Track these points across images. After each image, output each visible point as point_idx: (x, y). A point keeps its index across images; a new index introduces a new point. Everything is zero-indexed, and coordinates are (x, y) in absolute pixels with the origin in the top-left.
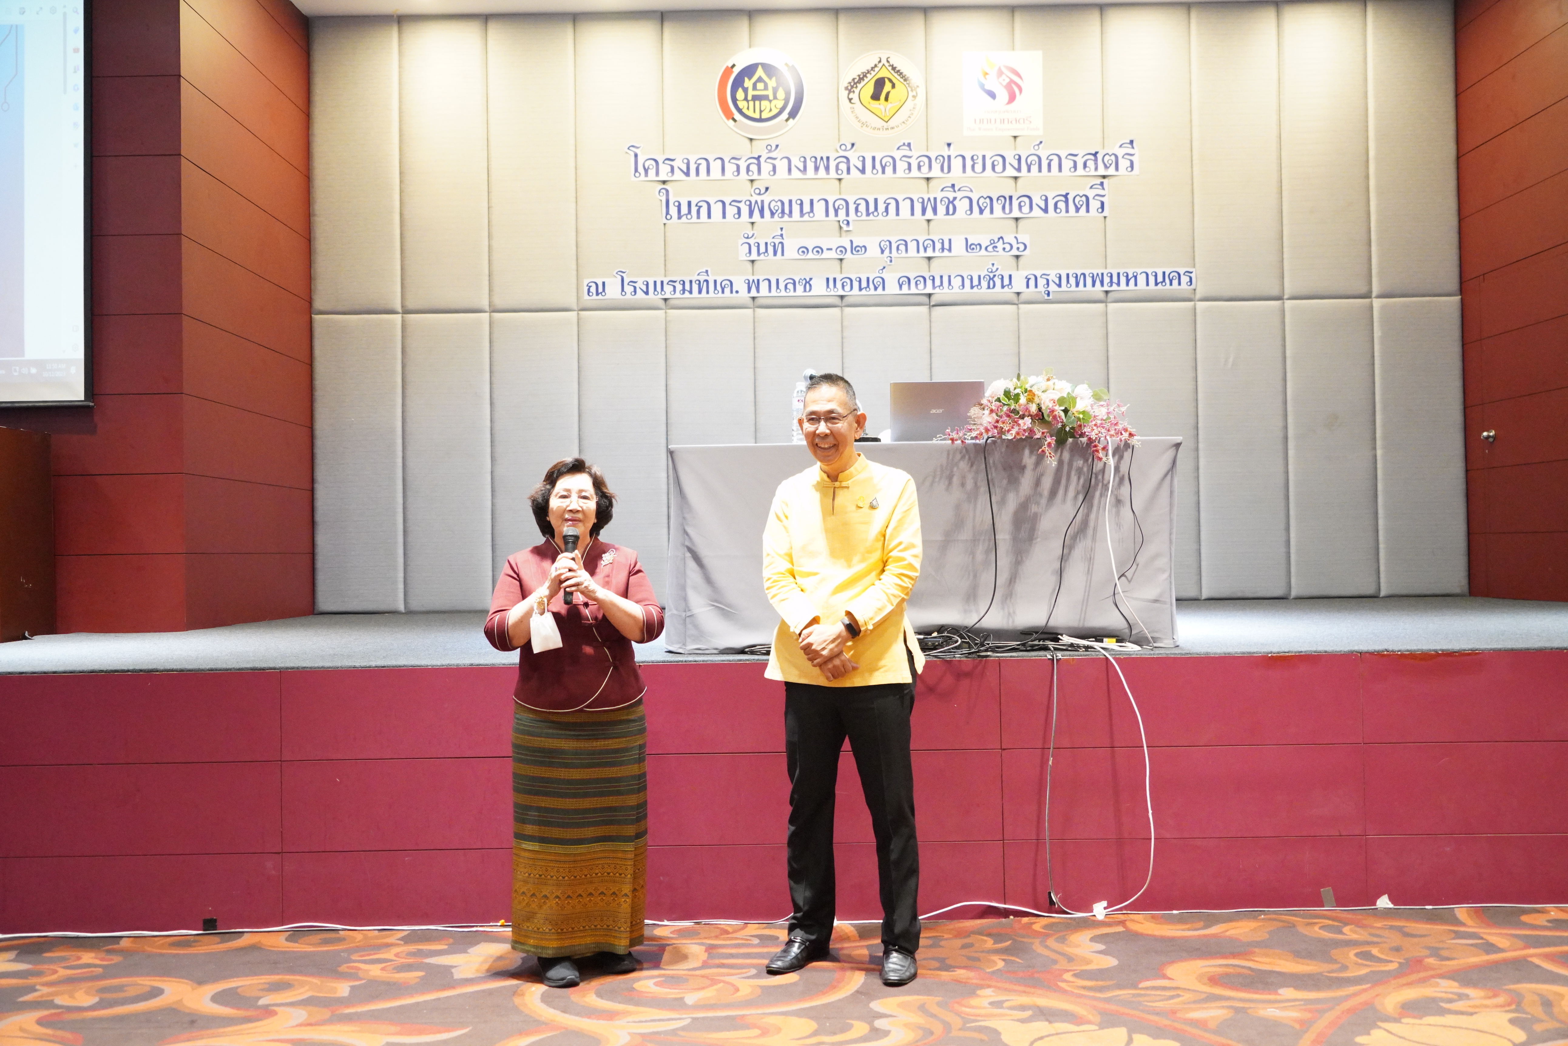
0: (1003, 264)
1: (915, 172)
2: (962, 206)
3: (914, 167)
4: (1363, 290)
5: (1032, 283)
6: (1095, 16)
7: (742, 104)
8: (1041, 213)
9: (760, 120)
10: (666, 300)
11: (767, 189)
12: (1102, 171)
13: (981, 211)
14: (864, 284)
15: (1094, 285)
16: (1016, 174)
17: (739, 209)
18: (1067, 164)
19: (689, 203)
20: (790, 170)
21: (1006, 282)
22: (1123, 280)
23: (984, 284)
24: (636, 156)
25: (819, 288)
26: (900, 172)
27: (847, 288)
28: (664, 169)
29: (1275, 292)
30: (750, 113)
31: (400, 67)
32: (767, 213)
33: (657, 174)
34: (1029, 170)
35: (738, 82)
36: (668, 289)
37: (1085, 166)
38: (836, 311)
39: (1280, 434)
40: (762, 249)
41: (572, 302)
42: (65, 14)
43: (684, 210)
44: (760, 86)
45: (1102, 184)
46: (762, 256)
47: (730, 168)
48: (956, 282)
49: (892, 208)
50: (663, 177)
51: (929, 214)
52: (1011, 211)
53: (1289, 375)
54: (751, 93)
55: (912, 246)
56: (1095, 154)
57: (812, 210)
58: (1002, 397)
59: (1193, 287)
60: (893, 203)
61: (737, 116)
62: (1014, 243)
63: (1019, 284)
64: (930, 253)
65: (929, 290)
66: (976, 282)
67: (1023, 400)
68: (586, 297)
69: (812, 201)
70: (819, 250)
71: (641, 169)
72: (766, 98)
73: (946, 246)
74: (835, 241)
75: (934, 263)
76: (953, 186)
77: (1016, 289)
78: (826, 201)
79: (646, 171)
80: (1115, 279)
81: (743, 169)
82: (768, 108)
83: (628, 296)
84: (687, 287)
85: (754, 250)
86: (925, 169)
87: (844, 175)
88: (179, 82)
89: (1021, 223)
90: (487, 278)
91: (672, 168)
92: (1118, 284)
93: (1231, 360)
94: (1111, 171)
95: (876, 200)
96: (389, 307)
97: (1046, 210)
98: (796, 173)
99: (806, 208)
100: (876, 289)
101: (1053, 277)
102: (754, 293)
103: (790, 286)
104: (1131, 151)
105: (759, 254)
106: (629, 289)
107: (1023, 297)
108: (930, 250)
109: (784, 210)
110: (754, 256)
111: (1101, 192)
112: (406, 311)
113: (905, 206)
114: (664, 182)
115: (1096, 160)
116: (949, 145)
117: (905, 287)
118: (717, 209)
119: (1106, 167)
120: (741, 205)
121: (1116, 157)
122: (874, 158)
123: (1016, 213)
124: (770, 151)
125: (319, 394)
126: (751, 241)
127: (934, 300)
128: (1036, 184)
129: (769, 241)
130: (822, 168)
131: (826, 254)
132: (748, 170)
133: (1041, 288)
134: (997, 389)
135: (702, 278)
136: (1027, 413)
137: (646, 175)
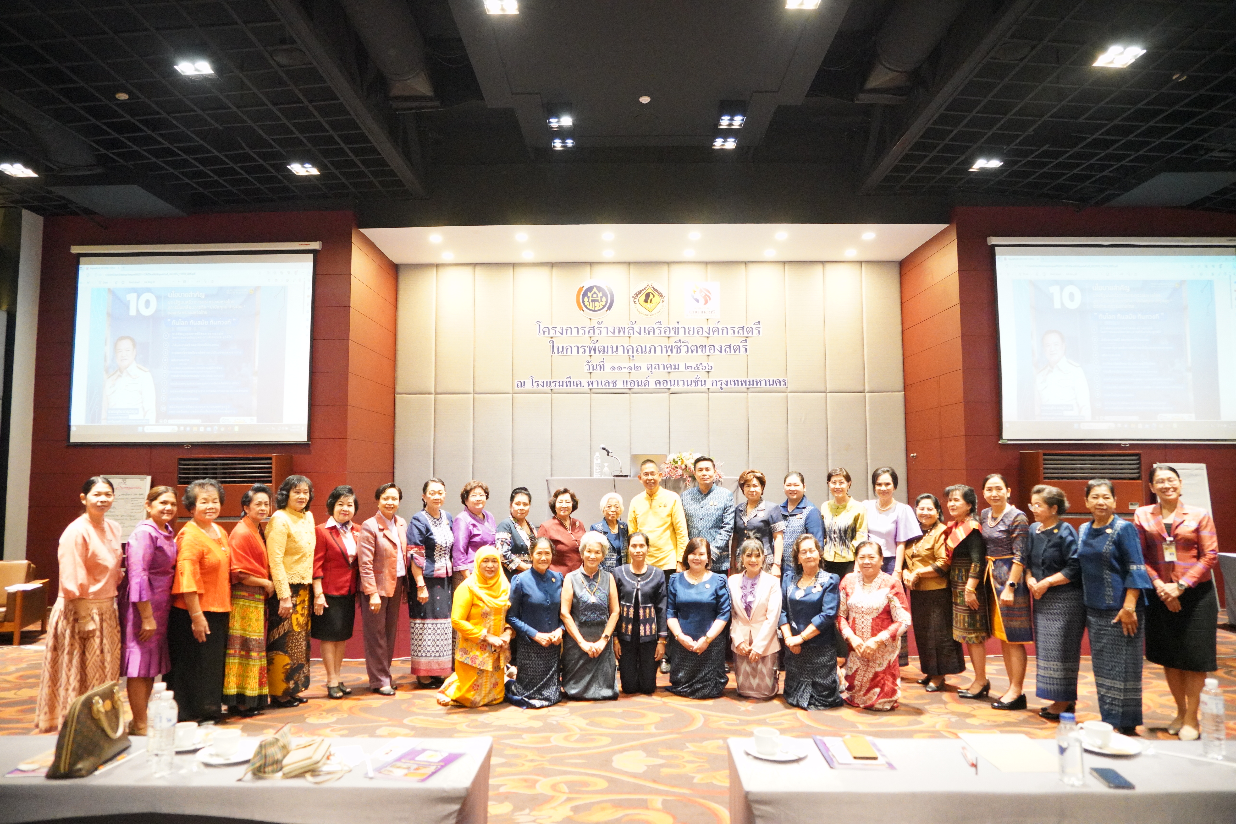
0: (702, 375)
1: (663, 334)
2: (684, 349)
3: (663, 332)
4: (861, 389)
5: (715, 384)
6: (743, 267)
7: (587, 304)
8: (719, 353)
9: (595, 311)
10: (552, 389)
11: (597, 341)
12: (746, 335)
13: (692, 352)
14: (640, 384)
15: (742, 385)
16: (708, 336)
17: (585, 350)
18: (730, 332)
19: (563, 347)
20: (607, 333)
21: (703, 383)
22: (755, 383)
23: (693, 384)
24: (539, 325)
26: (656, 334)
27: (632, 385)
28: (552, 332)
29: (823, 389)
30: (590, 308)
31: (437, 286)
32: (597, 351)
33: (549, 334)
34: (714, 334)
35: (585, 294)
36: (553, 385)
37: (738, 332)
38: (627, 395)
40: (595, 367)
41: (510, 390)
42: (304, 282)
43: (560, 350)
44: (595, 296)
45: (746, 340)
46: (595, 371)
47: (581, 331)
48: (681, 383)
49: (653, 350)
50: (551, 335)
51: (669, 353)
52: (705, 352)
53: (828, 426)
54: (591, 299)
55: (661, 367)
56: (743, 327)
57: (617, 351)
58: (672, 461)
59: (786, 386)
60: (653, 348)
61: (584, 309)
62: (707, 366)
64: (669, 370)
65: (669, 386)
66: (689, 383)
67: (679, 463)
68: (516, 388)
69: (617, 347)
70: (620, 368)
71: (541, 332)
72: (597, 301)
73: (677, 367)
74: (627, 365)
75: (671, 374)
76: (680, 340)
77: (707, 386)
78: (624, 347)
79: (544, 332)
80: (751, 383)
81: (587, 332)
82: (598, 306)
83: (535, 388)
84: (561, 384)
85: (591, 368)
86: (667, 333)
87: (632, 335)
88: (349, 310)
89: (710, 357)
90: (473, 379)
91: (556, 331)
92: (753, 385)
93: (803, 420)
94: (750, 335)
95: (645, 346)
96: (429, 391)
97: (721, 352)
98: (610, 334)
99: (615, 350)
100: (645, 385)
101: (724, 382)
102: (591, 387)
103: (607, 384)
104: (758, 326)
105: (593, 370)
106: (535, 385)
107: (710, 390)
108: (669, 369)
109: (605, 350)
110: (591, 370)
111: (746, 344)
112: (436, 393)
113: (658, 349)
114: (552, 337)
115: (743, 330)
116: (678, 322)
117: (658, 385)
118: (575, 350)
119: (748, 333)
120: (586, 348)
121: (752, 329)
122: (645, 328)
123: (708, 353)
124: (599, 324)
125: (397, 430)
126: (590, 364)
127: (671, 391)
128: (717, 340)
129: (598, 364)
130: (622, 332)
131: (623, 370)
132: (589, 332)
133: (719, 386)
134: (670, 458)
135: (568, 380)
136: (681, 467)
137: (544, 334)
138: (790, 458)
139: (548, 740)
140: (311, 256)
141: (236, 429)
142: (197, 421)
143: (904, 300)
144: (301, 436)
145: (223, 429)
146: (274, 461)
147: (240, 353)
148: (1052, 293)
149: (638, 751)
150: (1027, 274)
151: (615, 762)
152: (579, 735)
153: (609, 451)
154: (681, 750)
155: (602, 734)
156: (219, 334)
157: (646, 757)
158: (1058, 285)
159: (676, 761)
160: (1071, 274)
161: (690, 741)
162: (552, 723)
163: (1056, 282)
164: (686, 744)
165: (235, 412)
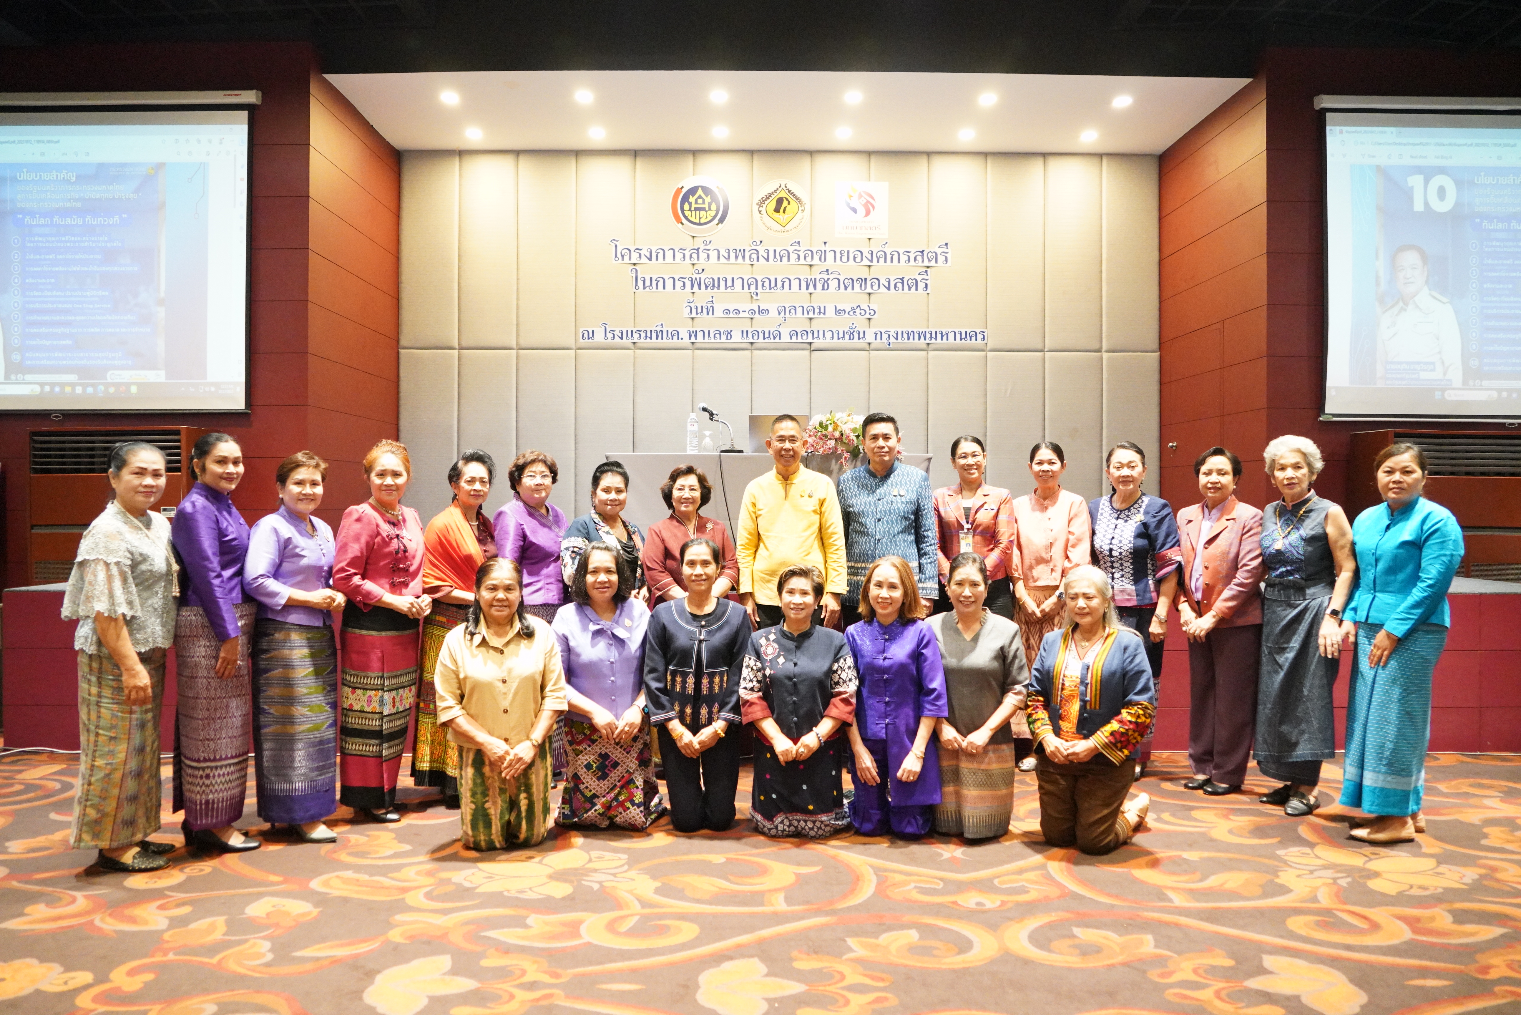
0: (860, 322)
1: (802, 261)
2: (833, 284)
3: (802, 257)
4: (1097, 347)
5: (879, 336)
6: (924, 160)
7: (687, 213)
8: (886, 290)
9: (700, 224)
10: (634, 343)
11: (703, 270)
12: (926, 263)
13: (846, 288)
14: (767, 335)
15: (919, 339)
16: (869, 264)
17: (684, 283)
18: (904, 258)
19: (651, 279)
20: (719, 258)
21: (862, 335)
22: (939, 336)
23: (847, 337)
24: (616, 246)
25: (737, 337)
26: (792, 261)
27: (756, 337)
28: (635, 256)
29: (1040, 347)
30: (693, 219)
31: (460, 185)
32: (703, 286)
33: (630, 259)
34: (878, 262)
35: (685, 199)
36: (636, 336)
37: (915, 259)
38: (748, 353)
40: (699, 310)
41: (571, 343)
42: (236, 156)
43: (648, 283)
44: (700, 201)
45: (926, 272)
46: (699, 315)
47: (679, 256)
48: (828, 335)
49: (786, 285)
50: (634, 261)
51: (811, 289)
52: (866, 288)
53: (1047, 402)
54: (694, 206)
55: (799, 310)
56: (922, 252)
57: (733, 285)
58: (817, 426)
59: (985, 341)
60: (787, 281)
61: (684, 221)
62: (867, 309)
64: (811, 315)
65: (810, 340)
66: (841, 335)
67: (830, 428)
68: (581, 340)
69: (733, 279)
70: (737, 311)
71: (619, 255)
72: (703, 209)
73: (822, 311)
74: (748, 306)
75: (814, 322)
76: (827, 271)
77: (868, 340)
78: (743, 279)
79: (623, 256)
80: (934, 336)
81: (687, 257)
82: (705, 216)
83: (609, 340)
84: (649, 335)
85: (694, 310)
86: (809, 259)
87: (755, 262)
88: (308, 201)
89: (872, 296)
90: (515, 326)
91: (640, 255)
92: (936, 339)
93: (1009, 392)
94: (933, 263)
95: (776, 279)
96: (449, 345)
97: (889, 289)
98: (722, 259)
99: (729, 283)
100: (775, 338)
101: (892, 333)
102: (693, 339)
103: (718, 336)
104: (946, 250)
105: (697, 314)
106: (609, 335)
107: (872, 346)
108: (811, 313)
109: (714, 284)
110: (694, 315)
111: (926, 277)
112: (461, 348)
113: (795, 284)
114: (635, 264)
115: (923, 255)
116: (825, 243)
117: (794, 338)
118: (669, 283)
119: (929, 261)
120: (686, 281)
121: (936, 254)
122: (775, 251)
123: (869, 290)
124: (706, 245)
125: (403, 402)
126: (692, 305)
127: (813, 347)
128: (883, 271)
129: (704, 305)
130: (740, 257)
131: (742, 315)
132: (691, 257)
133: (885, 340)
134: (815, 421)
135: (659, 329)
136: (833, 437)
137: (623, 259)
139: (574, 929)
140: (245, 114)
141: (134, 389)
142: (72, 378)
143: (1164, 214)
144: (237, 401)
145: (112, 390)
146: (183, 437)
147: (136, 269)
148: (1412, 188)
149: (751, 960)
150: (1374, 157)
151: (700, 991)
152: (636, 918)
153: (714, 412)
154: (839, 955)
155: (683, 917)
156: (101, 239)
157: (767, 975)
158: (1421, 174)
159: (828, 988)
160: (1443, 157)
161: (855, 934)
162: (591, 888)
163: (1418, 170)
164: (845, 941)
165: (130, 362)
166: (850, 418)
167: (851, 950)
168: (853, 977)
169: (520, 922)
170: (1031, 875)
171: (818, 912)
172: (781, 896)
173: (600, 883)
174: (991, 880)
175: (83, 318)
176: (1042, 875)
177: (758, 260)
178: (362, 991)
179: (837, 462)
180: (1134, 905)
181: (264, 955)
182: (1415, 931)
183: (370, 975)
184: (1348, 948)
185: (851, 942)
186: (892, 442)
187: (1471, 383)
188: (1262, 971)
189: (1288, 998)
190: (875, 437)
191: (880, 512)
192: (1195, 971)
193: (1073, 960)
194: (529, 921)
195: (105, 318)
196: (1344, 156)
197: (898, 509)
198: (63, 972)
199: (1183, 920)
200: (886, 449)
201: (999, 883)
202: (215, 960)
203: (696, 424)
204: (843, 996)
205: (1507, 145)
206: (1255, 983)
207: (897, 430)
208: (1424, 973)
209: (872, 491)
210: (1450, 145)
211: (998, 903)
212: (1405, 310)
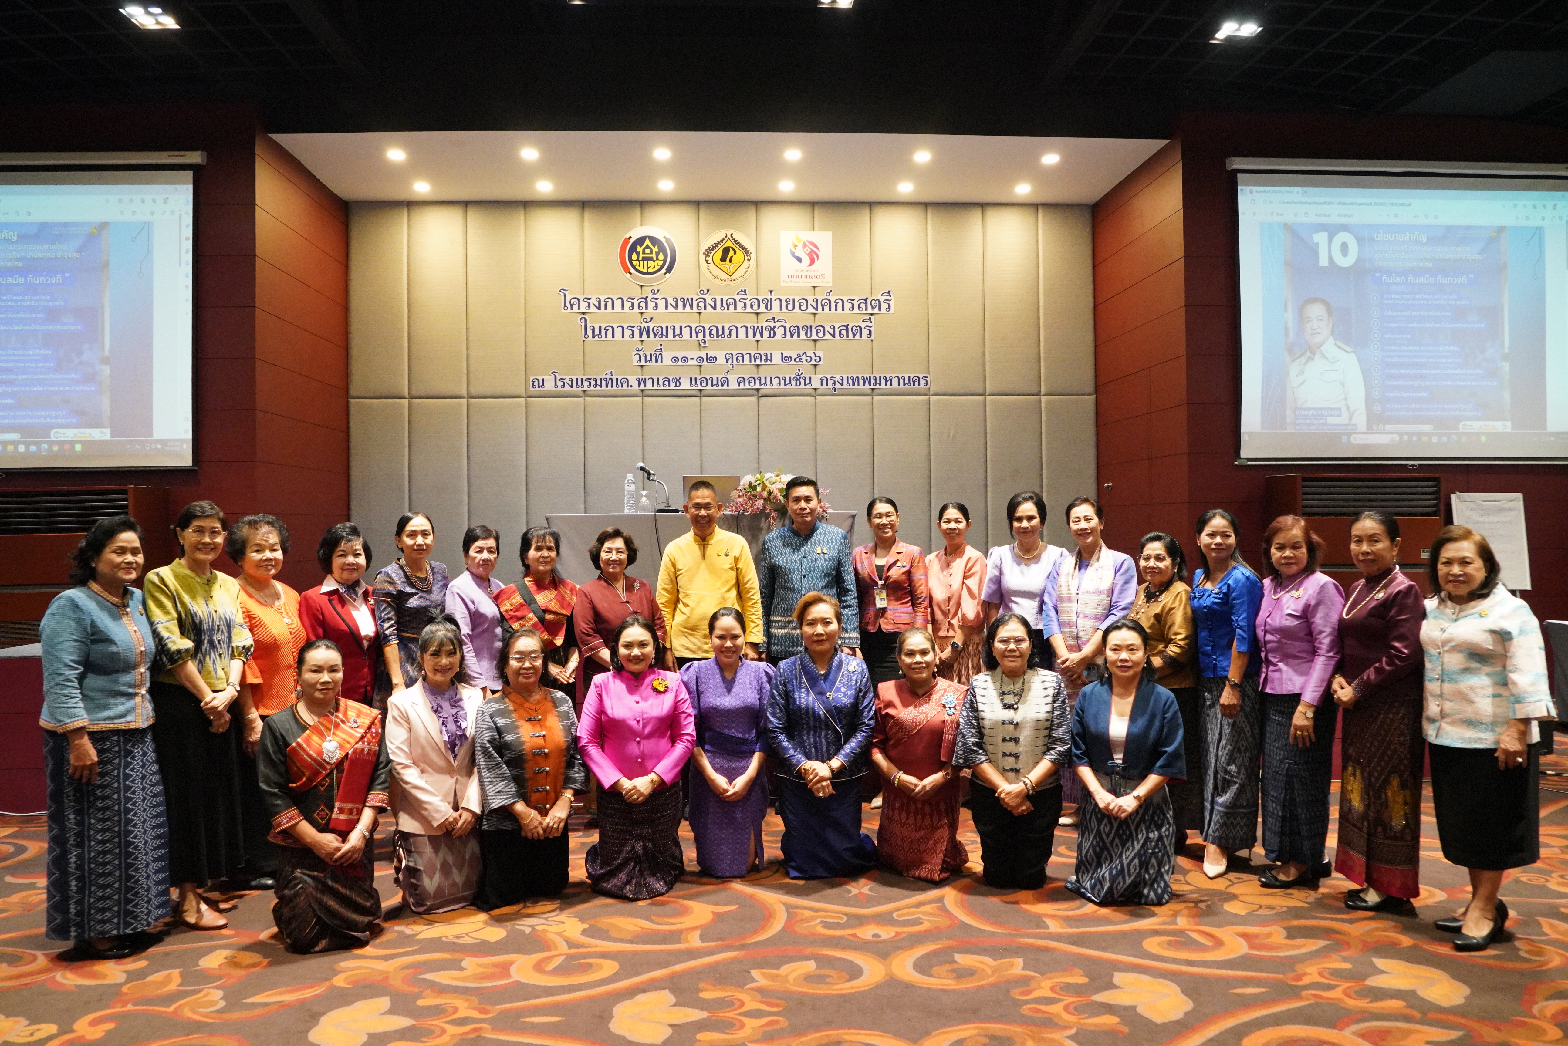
0: (806, 369)
1: (749, 309)
2: (779, 332)
3: (748, 305)
4: (1036, 390)
5: (824, 382)
6: (866, 210)
7: (635, 263)
8: (830, 337)
9: (647, 273)
10: (584, 391)
11: (651, 319)
12: (870, 311)
13: (792, 336)
14: (715, 382)
15: (864, 385)
16: (814, 311)
17: (633, 332)
18: (848, 306)
19: (600, 327)
20: (667, 307)
21: (808, 382)
22: (883, 381)
23: (793, 383)
24: (565, 296)
25: (685, 385)
26: (739, 309)
27: (704, 384)
28: (584, 305)
29: (980, 391)
30: (641, 269)
31: (409, 235)
32: (651, 335)
33: (579, 308)
34: (823, 310)
35: (633, 249)
36: (586, 384)
37: (859, 307)
38: (697, 399)
39: (984, 482)
40: (648, 358)
41: (521, 391)
42: (180, 215)
43: (597, 332)
44: (648, 251)
45: (870, 319)
46: (648, 363)
47: (627, 305)
48: (775, 381)
49: (734, 333)
50: (583, 310)
51: (758, 337)
52: (811, 335)
53: (988, 444)
54: (641, 255)
55: (747, 357)
56: (866, 300)
57: (681, 333)
59: (928, 386)
60: (734, 329)
61: (632, 271)
62: (813, 356)
63: (816, 384)
64: (758, 362)
65: (757, 386)
66: (788, 382)
68: (532, 389)
69: (681, 327)
70: (686, 359)
71: (568, 305)
72: (651, 259)
73: (769, 358)
74: (696, 354)
75: (761, 368)
76: (774, 318)
77: (814, 387)
78: (691, 327)
79: (572, 306)
80: (878, 381)
81: (636, 306)
82: (653, 266)
83: (559, 388)
84: (598, 383)
85: (643, 358)
86: (755, 307)
88: (255, 259)
89: (818, 344)
90: (465, 376)
91: (589, 304)
92: (880, 384)
93: (951, 435)
94: (876, 311)
95: (723, 327)
96: (400, 394)
97: (834, 336)
98: (670, 309)
99: (677, 332)
100: (723, 385)
101: (838, 379)
102: (642, 387)
103: (666, 383)
104: (889, 298)
105: (646, 362)
106: (560, 384)
107: (818, 392)
108: (758, 360)
109: (663, 333)
110: (643, 363)
111: (870, 324)
112: (411, 397)
113: (742, 332)
114: (584, 313)
115: (866, 303)
116: (771, 292)
117: (742, 385)
118: (618, 332)
119: (873, 308)
120: (634, 329)
121: (879, 301)
122: (722, 299)
123: (814, 337)
124: (654, 294)
125: (352, 452)
126: (641, 353)
127: (760, 394)
128: (828, 318)
129: (653, 353)
130: (688, 306)
131: (690, 362)
132: (639, 306)
133: (830, 386)
134: (745, 481)
135: (608, 377)
136: (761, 497)
137: (572, 309)
138: (932, 489)
139: (504, 969)
140: (189, 174)
141: (78, 447)
142: (14, 436)
143: (1098, 261)
144: (184, 458)
145: (56, 448)
146: (130, 496)
147: (80, 327)
148: (1317, 244)
149: (663, 991)
150: (1282, 215)
151: (613, 1021)
152: (563, 957)
153: (652, 472)
154: (741, 986)
155: (605, 955)
156: (43, 298)
157: (675, 1005)
158: (1326, 231)
159: (727, 1014)
160: (1345, 215)
161: (758, 966)
162: (524, 931)
163: (1322, 227)
164: (749, 972)
165: (74, 421)
166: (778, 478)
167: (753, 980)
168: (751, 1004)
169: (456, 965)
170: (927, 908)
171: (728, 948)
172: (698, 933)
173: (532, 927)
174: (890, 913)
175: (25, 377)
176: (939, 908)
177: (705, 309)
178: (308, 1031)
179: (766, 519)
180: (1014, 932)
181: (216, 1003)
182: (1251, 947)
183: (314, 1018)
184: (1190, 963)
185: (754, 973)
186: (813, 504)
187: (1375, 427)
188: (1111, 986)
189: (1126, 1008)
190: (798, 500)
191: (805, 569)
192: (1052, 989)
193: (950, 984)
194: (463, 964)
195: (47, 377)
196: (1254, 214)
197: (822, 566)
198: (28, 1025)
199: (1053, 944)
200: (808, 511)
201: (898, 916)
202: (172, 1009)
203: (632, 485)
204: (740, 1021)
205: (1403, 204)
206: (1099, 998)
207: (817, 493)
208: (1247, 982)
209: (796, 549)
210: (1352, 204)
211: (893, 934)
212: (1313, 359)
